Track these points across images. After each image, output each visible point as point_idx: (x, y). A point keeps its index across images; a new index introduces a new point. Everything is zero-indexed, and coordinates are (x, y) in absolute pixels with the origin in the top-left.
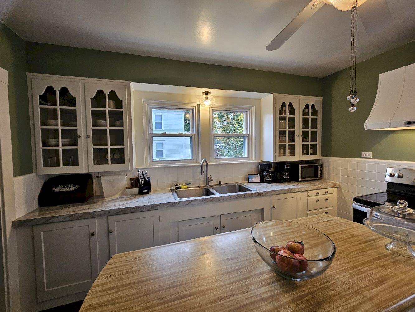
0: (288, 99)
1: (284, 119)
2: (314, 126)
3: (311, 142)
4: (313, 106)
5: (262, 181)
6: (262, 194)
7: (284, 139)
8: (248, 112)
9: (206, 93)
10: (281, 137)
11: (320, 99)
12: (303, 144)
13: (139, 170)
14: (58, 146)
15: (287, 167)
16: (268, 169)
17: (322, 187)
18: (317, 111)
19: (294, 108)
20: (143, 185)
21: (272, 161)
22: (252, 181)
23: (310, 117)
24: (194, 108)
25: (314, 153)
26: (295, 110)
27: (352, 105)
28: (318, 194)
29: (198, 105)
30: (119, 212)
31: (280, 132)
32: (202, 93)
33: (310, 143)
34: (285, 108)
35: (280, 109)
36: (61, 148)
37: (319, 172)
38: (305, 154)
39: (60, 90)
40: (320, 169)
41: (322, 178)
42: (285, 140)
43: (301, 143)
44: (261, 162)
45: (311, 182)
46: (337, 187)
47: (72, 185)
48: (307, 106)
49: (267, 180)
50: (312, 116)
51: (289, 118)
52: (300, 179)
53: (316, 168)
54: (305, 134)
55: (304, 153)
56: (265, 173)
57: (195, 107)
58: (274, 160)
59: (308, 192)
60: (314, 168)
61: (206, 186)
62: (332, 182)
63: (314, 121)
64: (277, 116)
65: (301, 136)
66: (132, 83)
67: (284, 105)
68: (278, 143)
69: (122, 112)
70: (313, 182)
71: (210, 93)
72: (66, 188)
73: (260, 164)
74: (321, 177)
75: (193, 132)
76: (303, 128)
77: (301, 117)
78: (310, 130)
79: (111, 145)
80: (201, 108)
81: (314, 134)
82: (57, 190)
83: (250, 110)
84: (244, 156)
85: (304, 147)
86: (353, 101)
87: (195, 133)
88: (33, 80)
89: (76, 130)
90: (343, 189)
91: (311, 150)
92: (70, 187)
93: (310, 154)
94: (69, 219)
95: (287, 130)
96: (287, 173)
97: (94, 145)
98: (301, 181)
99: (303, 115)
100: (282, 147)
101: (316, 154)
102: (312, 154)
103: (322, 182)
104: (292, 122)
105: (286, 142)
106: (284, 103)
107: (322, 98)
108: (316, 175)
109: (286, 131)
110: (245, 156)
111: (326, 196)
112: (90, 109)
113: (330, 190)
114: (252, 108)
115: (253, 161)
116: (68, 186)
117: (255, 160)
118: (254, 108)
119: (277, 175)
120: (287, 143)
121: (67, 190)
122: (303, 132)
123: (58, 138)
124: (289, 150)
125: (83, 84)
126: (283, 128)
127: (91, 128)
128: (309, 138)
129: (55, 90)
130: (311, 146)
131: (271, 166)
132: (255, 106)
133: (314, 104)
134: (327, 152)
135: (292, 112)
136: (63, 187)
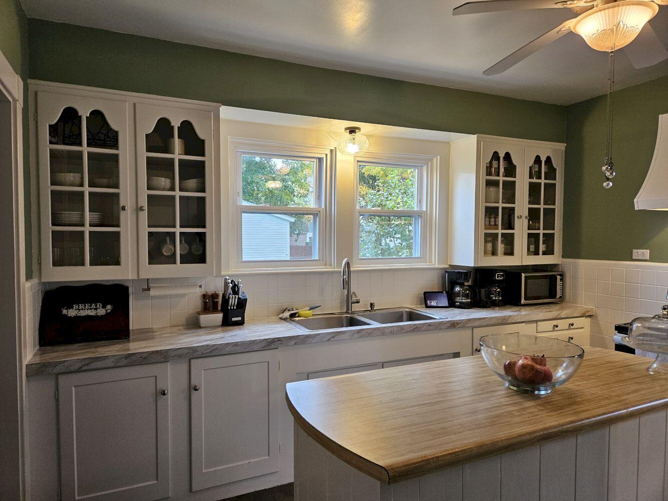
0: (504, 145)
1: (495, 184)
2: (550, 199)
3: (544, 229)
4: (548, 160)
5: (452, 305)
6: (458, 324)
7: (493, 223)
8: (425, 168)
9: (352, 131)
10: (487, 219)
11: (562, 146)
12: (529, 234)
13: (227, 277)
14: (83, 225)
15: (498, 277)
16: (463, 281)
17: (563, 315)
18: (555, 169)
19: (514, 163)
20: (234, 308)
21: (472, 265)
22: (434, 303)
23: (543, 181)
24: (324, 156)
25: (549, 251)
26: (515, 167)
27: (608, 179)
28: (556, 329)
29: (331, 151)
30: (212, 351)
31: (487, 209)
32: (344, 130)
33: (541, 232)
34: (497, 162)
35: (488, 165)
36: (87, 229)
37: (559, 288)
38: (532, 254)
39: (88, 115)
40: (559, 282)
41: (562, 301)
42: (496, 225)
43: (526, 232)
44: (447, 268)
45: (543, 307)
46: (590, 316)
47: (99, 305)
48: (538, 160)
49: (461, 303)
50: (546, 179)
51: (504, 182)
52: (523, 301)
53: (552, 281)
54: (533, 215)
55: (531, 250)
56: (457, 289)
57: (326, 155)
58: (475, 263)
59: (538, 323)
60: (548, 280)
61: (347, 313)
62: (582, 307)
63: (550, 188)
64: (484, 177)
65: (526, 218)
66: (222, 106)
67: (496, 156)
68: (483, 231)
69: (203, 163)
70: (547, 307)
71: (359, 129)
72: (89, 311)
73: (446, 272)
74: (560, 297)
75: (320, 206)
76: (530, 203)
77: (527, 180)
78: (542, 206)
79: (181, 227)
80: (339, 156)
81: (550, 213)
82: (72, 313)
83: (430, 163)
84: (414, 256)
85: (531, 239)
86: (608, 174)
87: (323, 207)
88: (40, 95)
89: (117, 195)
90: (599, 319)
91: (545, 245)
92: (96, 309)
93: (541, 253)
94: (124, 362)
95: (501, 205)
96: (499, 290)
97: (149, 226)
98: (524, 305)
99: (531, 177)
100: (491, 238)
101: (553, 254)
102: (544, 253)
103: (563, 307)
104: (510, 190)
105: (497, 229)
106: (496, 154)
107: (565, 145)
108: (552, 293)
109: (497, 208)
110: (417, 256)
111: (571, 333)
112: (144, 155)
113: (578, 322)
114: (433, 159)
115: (433, 265)
116: (91, 306)
117: (436, 263)
118: (437, 161)
119: (480, 292)
120: (500, 231)
121: (92, 313)
122: (530, 209)
123: (83, 210)
124: (503, 246)
125: (133, 105)
126: (493, 201)
127: (144, 193)
128: (539, 222)
129: (80, 115)
130: (545, 238)
131: (469, 275)
132: (439, 157)
133: (551, 156)
134: (572, 251)
135: (511, 170)
136: (82, 309)
